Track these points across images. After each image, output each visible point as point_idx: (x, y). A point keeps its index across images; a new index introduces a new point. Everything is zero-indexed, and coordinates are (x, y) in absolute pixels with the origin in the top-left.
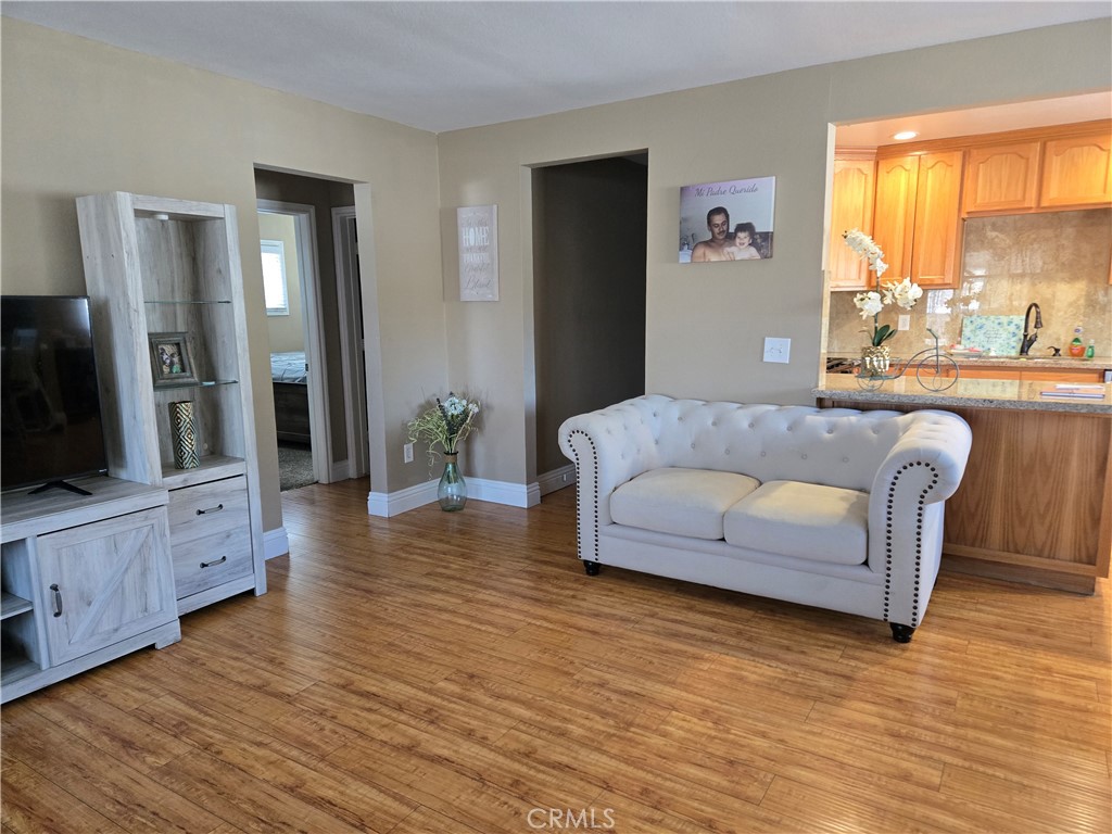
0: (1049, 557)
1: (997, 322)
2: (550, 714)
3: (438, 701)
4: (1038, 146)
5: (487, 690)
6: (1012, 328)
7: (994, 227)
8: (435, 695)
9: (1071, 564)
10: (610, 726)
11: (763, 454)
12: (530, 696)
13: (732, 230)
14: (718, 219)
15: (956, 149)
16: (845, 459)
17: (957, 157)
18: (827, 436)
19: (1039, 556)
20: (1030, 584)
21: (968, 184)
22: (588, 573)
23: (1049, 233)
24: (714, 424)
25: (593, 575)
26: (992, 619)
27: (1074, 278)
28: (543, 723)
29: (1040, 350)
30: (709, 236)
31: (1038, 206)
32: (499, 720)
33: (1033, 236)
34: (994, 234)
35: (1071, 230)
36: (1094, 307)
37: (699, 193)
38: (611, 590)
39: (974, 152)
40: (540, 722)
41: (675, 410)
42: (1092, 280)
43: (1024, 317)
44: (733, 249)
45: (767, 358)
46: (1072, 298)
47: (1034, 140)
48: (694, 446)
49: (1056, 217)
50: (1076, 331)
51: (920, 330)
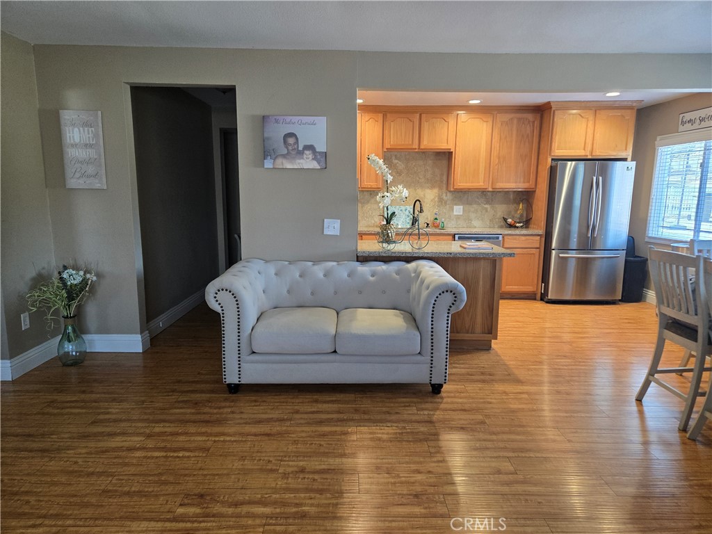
0: (471, 333)
2: (284, 504)
3: (189, 525)
4: (418, 116)
5: (223, 503)
6: (407, 213)
7: (396, 158)
8: (183, 521)
9: (482, 335)
10: (330, 499)
11: (336, 293)
12: (259, 496)
13: (301, 148)
14: (291, 141)
15: (380, 112)
16: (384, 292)
17: (381, 116)
18: (371, 279)
19: (467, 333)
20: (464, 349)
21: (386, 132)
22: (230, 393)
23: (421, 163)
24: (301, 276)
25: (235, 393)
26: (463, 371)
27: (432, 187)
28: (283, 513)
29: (420, 224)
30: (285, 151)
31: (419, 149)
32: (250, 522)
34: (396, 161)
35: (430, 162)
36: (442, 202)
37: (277, 121)
38: (256, 401)
39: (388, 115)
40: (281, 513)
41: (271, 269)
42: (440, 188)
43: (412, 207)
44: (301, 161)
45: (326, 232)
46: (432, 197)
47: (416, 112)
48: (289, 292)
49: (424, 154)
50: (436, 214)
51: (364, 213)
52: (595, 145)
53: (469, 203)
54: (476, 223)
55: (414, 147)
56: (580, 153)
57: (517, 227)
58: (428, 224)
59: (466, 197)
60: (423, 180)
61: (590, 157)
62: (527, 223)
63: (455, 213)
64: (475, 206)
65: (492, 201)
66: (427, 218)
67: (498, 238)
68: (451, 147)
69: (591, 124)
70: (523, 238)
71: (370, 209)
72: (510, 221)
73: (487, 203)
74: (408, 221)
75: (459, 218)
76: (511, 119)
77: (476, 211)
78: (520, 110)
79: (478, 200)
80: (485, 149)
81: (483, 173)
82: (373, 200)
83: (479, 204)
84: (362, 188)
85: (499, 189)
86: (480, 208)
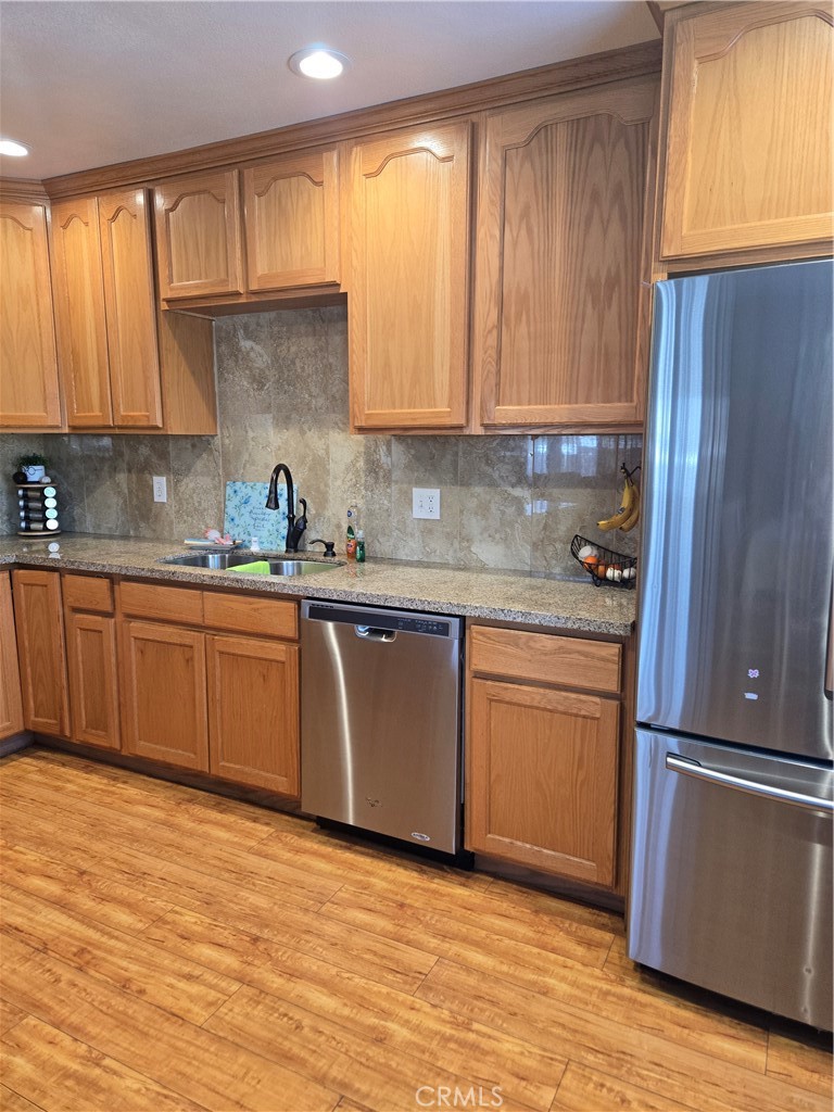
1: (264, 492)
4: (233, 179)
7: (249, 336)
15: (137, 183)
31: (248, 292)
33: (293, 349)
34: (248, 345)
36: (376, 473)
46: (348, 458)
47: (228, 168)
50: (349, 514)
51: (180, 502)
53: (461, 479)
54: (488, 552)
55: (231, 289)
57: (612, 583)
58: (329, 546)
59: (448, 457)
60: (321, 401)
63: (418, 513)
64: (478, 490)
67: (443, 629)
70: (548, 643)
71: (194, 491)
72: (585, 552)
73: (521, 477)
75: (430, 531)
76: (543, 129)
77: (483, 510)
78: (578, 80)
79: (489, 470)
80: (448, 271)
81: (447, 367)
82: (199, 465)
83: (492, 484)
84: (120, 427)
85: (505, 427)
86: (497, 498)
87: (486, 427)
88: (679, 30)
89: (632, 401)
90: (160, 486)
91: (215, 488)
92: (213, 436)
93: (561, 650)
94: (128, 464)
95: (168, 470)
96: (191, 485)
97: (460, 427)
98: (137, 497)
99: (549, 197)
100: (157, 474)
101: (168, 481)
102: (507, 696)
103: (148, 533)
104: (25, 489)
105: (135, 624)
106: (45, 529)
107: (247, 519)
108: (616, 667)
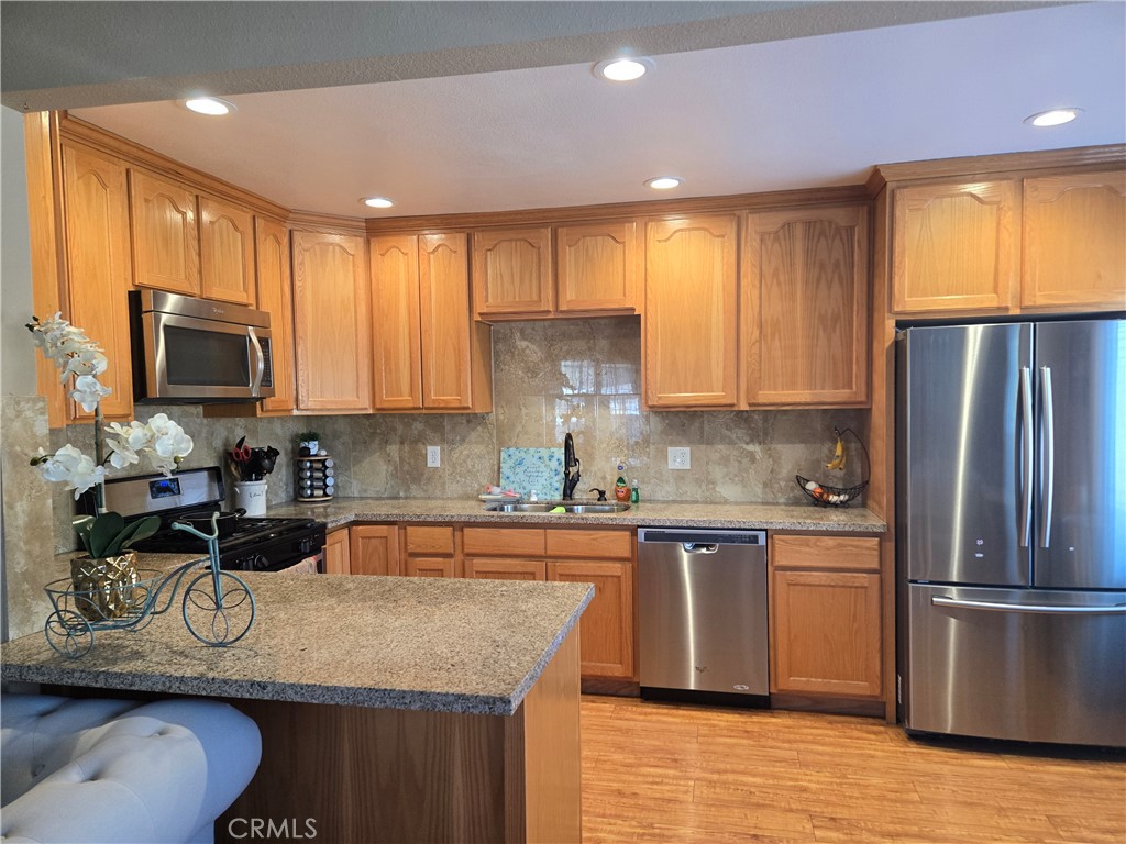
1: (537, 455)
4: (548, 233)
6: (553, 464)
7: (524, 337)
15: (459, 230)
17: (461, 239)
21: (476, 275)
23: (582, 344)
29: (584, 492)
31: (557, 310)
33: (565, 348)
34: (524, 344)
35: (604, 342)
39: (479, 236)
43: (564, 452)
47: (545, 225)
50: (620, 468)
51: (454, 466)
52: (1028, 278)
53: (706, 440)
54: (728, 491)
55: (544, 307)
56: (987, 301)
57: (835, 505)
58: (602, 493)
59: (697, 424)
61: (1015, 312)
62: (858, 493)
63: (672, 465)
64: (720, 447)
65: (766, 434)
66: (604, 478)
67: (755, 539)
68: (633, 302)
69: (1009, 218)
70: (830, 541)
71: (468, 457)
72: (811, 486)
73: (754, 438)
74: (557, 485)
75: (683, 478)
76: (788, 225)
77: (725, 461)
78: (809, 199)
79: (728, 433)
80: (721, 305)
81: (721, 365)
82: (473, 436)
83: (731, 443)
84: (427, 408)
85: (765, 405)
86: (735, 453)
87: (750, 405)
88: (898, 194)
89: (851, 388)
90: (434, 455)
91: (489, 453)
92: (488, 414)
93: (840, 546)
94: (401, 437)
95: (443, 440)
96: (465, 452)
97: (732, 405)
98: (409, 464)
99: (792, 264)
100: (431, 445)
101: (442, 450)
102: (802, 580)
103: (419, 494)
104: (311, 462)
105: (477, 561)
106: (325, 495)
107: (521, 475)
108: (877, 553)
